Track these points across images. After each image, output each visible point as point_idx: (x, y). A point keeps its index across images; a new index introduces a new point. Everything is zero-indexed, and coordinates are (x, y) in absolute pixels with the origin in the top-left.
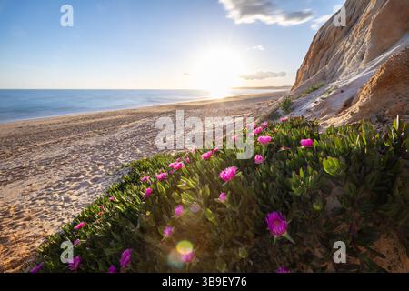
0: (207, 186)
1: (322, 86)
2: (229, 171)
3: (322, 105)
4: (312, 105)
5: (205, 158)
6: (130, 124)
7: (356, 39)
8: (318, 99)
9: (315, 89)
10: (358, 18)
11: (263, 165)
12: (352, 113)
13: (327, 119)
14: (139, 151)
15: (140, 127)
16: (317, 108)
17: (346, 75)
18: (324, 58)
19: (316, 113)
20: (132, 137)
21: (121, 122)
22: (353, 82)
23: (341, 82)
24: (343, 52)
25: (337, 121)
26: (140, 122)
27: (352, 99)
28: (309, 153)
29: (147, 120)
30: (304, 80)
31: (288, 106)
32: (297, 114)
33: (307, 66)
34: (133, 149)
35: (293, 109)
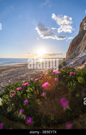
0: (38, 90)
1: (75, 57)
2: (45, 84)
3: (75, 63)
4: (72, 63)
5: (37, 81)
6: (7, 71)
7: (83, 44)
8: (74, 61)
9: (72, 58)
10: (82, 38)
11: (58, 81)
12: (85, 65)
13: (77, 67)
14: (10, 81)
15: (11, 72)
16: (74, 64)
17: (82, 54)
18: (74, 49)
19: (74, 65)
20: (7, 76)
21: (4, 70)
22: (84, 56)
23: (80, 56)
24: (80, 47)
25: (81, 68)
26: (11, 70)
27: (84, 61)
28: (73, 77)
29: (14, 69)
30: (69, 56)
31: (65, 63)
32: (68, 66)
33: (69, 51)
34: (8, 80)
35: (66, 64)
